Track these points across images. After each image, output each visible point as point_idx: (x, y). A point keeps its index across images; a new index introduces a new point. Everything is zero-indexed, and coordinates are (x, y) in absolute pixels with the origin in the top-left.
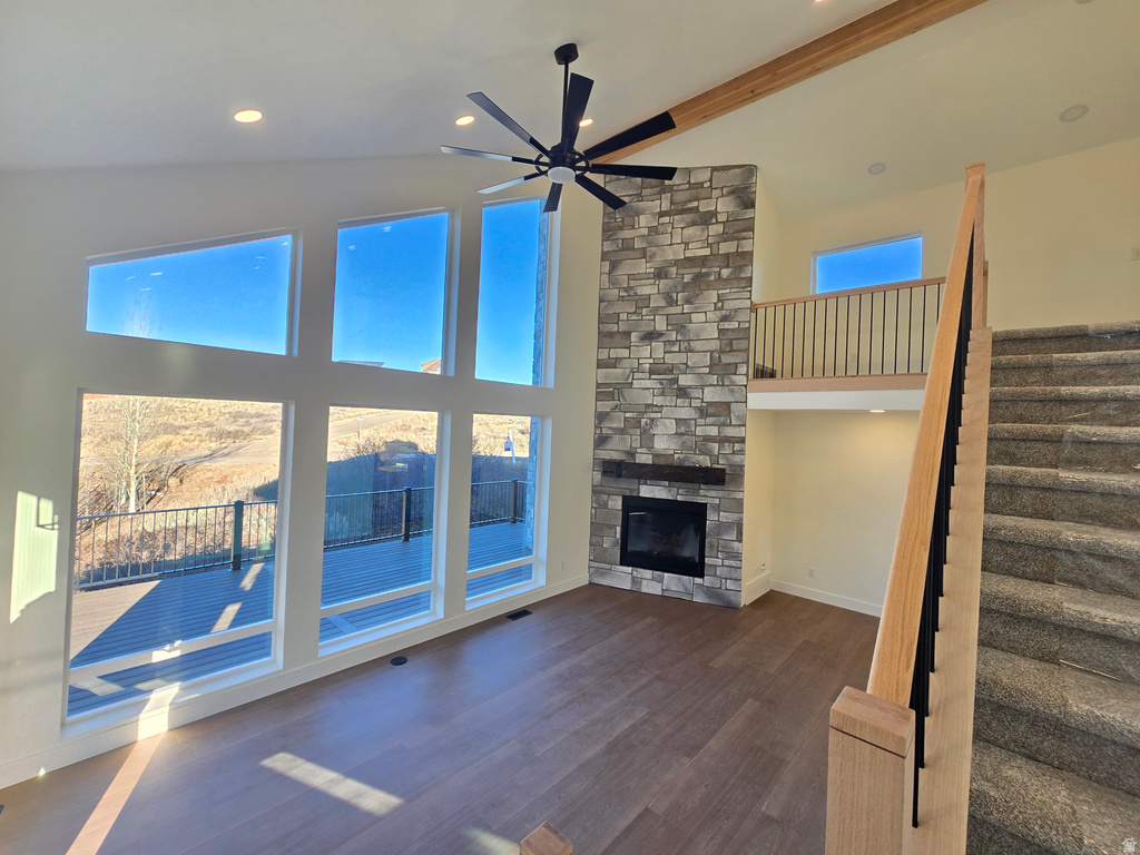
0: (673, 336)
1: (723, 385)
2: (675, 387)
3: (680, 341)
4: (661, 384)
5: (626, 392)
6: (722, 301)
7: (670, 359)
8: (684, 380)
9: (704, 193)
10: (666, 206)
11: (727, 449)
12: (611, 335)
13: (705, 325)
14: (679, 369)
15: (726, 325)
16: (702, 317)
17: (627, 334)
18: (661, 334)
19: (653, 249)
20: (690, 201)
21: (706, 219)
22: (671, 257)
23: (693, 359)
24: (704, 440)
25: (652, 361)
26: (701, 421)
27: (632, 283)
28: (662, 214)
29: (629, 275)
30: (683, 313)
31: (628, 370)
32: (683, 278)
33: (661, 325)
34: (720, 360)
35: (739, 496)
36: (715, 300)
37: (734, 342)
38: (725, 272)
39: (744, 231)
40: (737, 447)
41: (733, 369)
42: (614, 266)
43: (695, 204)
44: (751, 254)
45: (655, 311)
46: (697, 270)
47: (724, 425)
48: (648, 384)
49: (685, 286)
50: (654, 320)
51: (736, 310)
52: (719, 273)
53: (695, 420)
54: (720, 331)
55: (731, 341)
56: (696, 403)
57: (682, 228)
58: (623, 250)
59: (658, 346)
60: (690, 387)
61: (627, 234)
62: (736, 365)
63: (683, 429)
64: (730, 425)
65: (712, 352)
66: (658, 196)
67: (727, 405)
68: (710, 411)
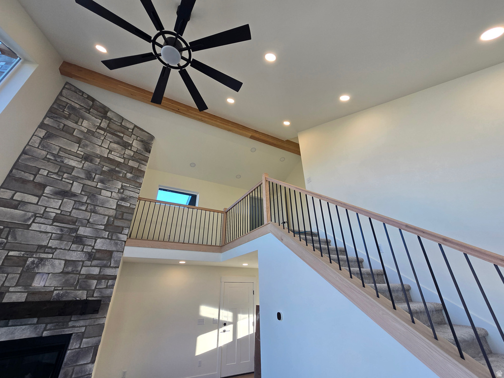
0: (85, 199)
1: (111, 239)
2: (74, 235)
3: (88, 204)
4: (62, 230)
5: (19, 232)
6: (123, 189)
7: (75, 213)
8: (82, 231)
9: (127, 133)
10: (104, 125)
11: (103, 284)
12: (24, 181)
13: (109, 198)
14: (82, 223)
15: (123, 203)
16: (109, 194)
17: (43, 186)
18: (74, 195)
19: (88, 142)
20: (119, 132)
21: (126, 145)
22: (98, 152)
23: (94, 218)
24: (86, 278)
25: (59, 212)
26: (89, 263)
27: (62, 154)
28: (99, 128)
29: (61, 148)
30: (96, 187)
31: (30, 214)
32: (103, 167)
33: (77, 188)
34: (113, 223)
35: (101, 322)
36: (120, 187)
37: (125, 214)
38: (129, 175)
39: (143, 160)
40: (110, 282)
41: (120, 230)
42: (48, 136)
43: (122, 135)
44: (144, 172)
45: (76, 179)
46: (114, 167)
47: (105, 266)
48: (49, 229)
49: (102, 173)
50: (72, 184)
51: (130, 197)
52: (126, 174)
53: (83, 262)
54: (118, 205)
55: (123, 213)
56: (88, 249)
57: (111, 142)
58: (62, 130)
59: (69, 205)
60: (86, 237)
61: (71, 124)
62: (123, 228)
63: (70, 269)
64: (110, 267)
65: (109, 217)
66: (101, 118)
67: (111, 252)
68: (97, 256)
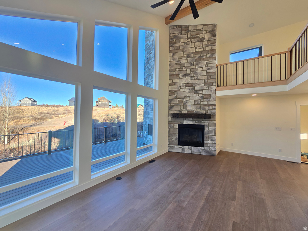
0: (193, 75)
1: (209, 89)
2: (194, 90)
3: (195, 76)
4: (189, 89)
5: (178, 92)
6: (207, 64)
7: (192, 82)
8: (196, 88)
9: (201, 32)
10: (189, 36)
11: (210, 108)
12: (173, 75)
13: (202, 71)
14: (195, 85)
15: (209, 71)
16: (201, 69)
17: (178, 75)
18: (189, 75)
19: (186, 49)
20: (196, 35)
21: (202, 40)
22: (191, 51)
23: (199, 82)
24: (203, 106)
25: (186, 83)
26: (202, 100)
27: (179, 59)
28: (188, 39)
29: (178, 57)
30: (195, 68)
31: (179, 86)
32: (195, 58)
33: (189, 72)
34: (207, 82)
35: (214, 122)
36: (205, 64)
37: (212, 76)
38: (208, 56)
39: (213, 43)
40: (213, 107)
41: (211, 84)
42: (173, 54)
43: (198, 35)
44: (215, 50)
45: (187, 68)
46: (199, 55)
47: (209, 101)
48: (185, 90)
49: (196, 60)
50: (187, 70)
51: (212, 67)
52: (206, 56)
53: (200, 100)
54: (207, 73)
55: (211, 76)
56: (200, 95)
57: (195, 43)
58: (176, 49)
59: (188, 79)
60: (198, 90)
61: (177, 45)
62: (212, 83)
63: (196, 103)
64: (211, 101)
65: (205, 79)
66: (187, 33)
67: (210, 95)
68: (205, 97)
